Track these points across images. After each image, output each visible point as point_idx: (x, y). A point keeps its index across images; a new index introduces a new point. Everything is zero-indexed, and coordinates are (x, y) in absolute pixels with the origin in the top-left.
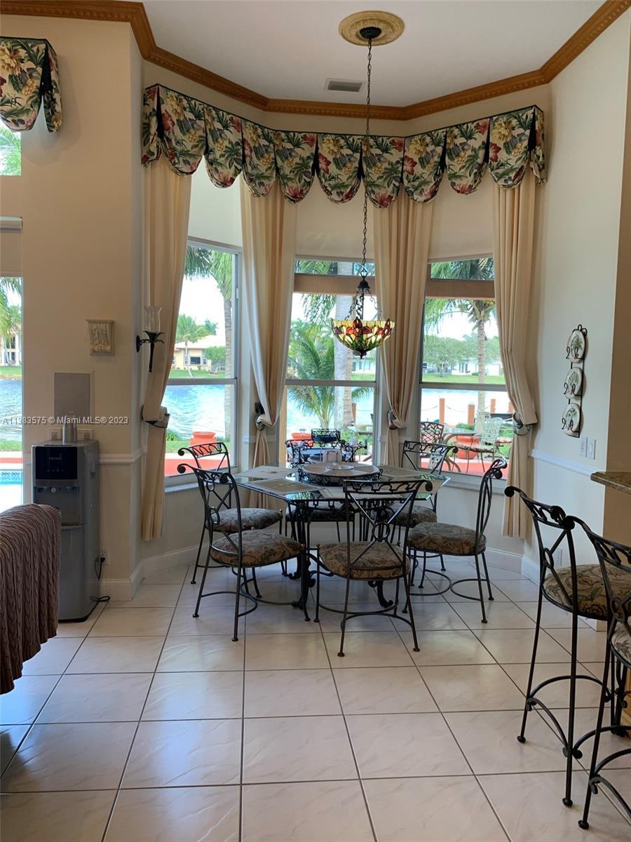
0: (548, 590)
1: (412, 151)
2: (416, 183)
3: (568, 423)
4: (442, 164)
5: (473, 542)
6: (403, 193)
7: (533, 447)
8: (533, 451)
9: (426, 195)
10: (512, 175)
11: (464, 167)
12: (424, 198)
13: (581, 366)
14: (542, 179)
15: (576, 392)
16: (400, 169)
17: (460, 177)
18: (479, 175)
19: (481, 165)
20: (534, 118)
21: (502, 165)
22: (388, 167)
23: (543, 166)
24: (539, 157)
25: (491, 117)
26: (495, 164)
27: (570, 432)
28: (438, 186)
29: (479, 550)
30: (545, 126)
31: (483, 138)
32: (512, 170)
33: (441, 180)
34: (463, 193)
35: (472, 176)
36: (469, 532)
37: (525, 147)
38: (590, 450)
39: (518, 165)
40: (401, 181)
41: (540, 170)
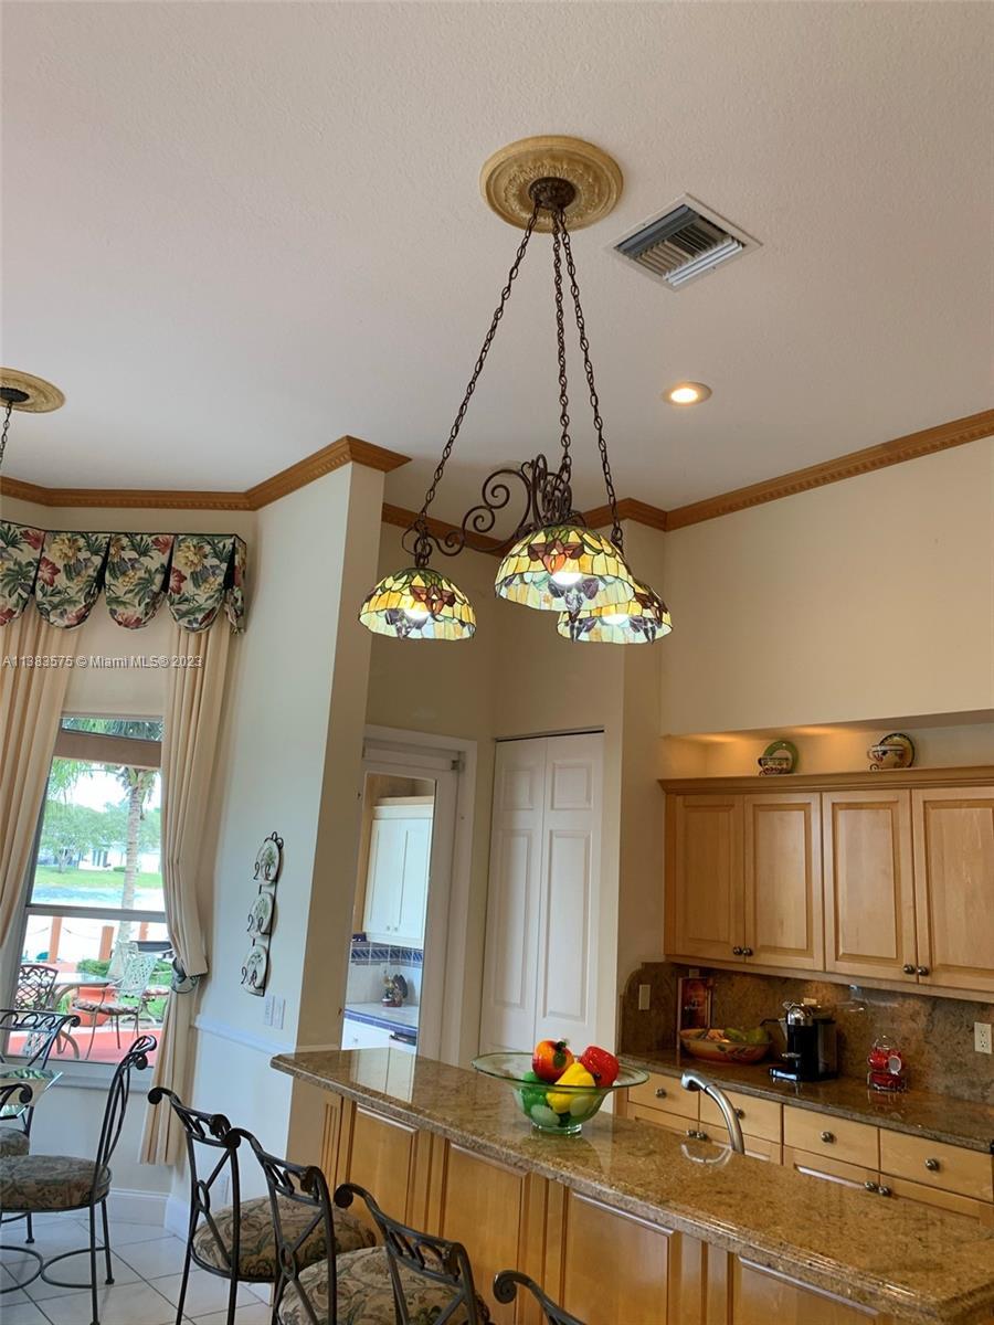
0: (199, 1248)
1: (55, 552)
2: (56, 599)
3: (250, 975)
4: (100, 581)
5: (89, 1182)
6: (32, 611)
7: (198, 1012)
8: (199, 1017)
9: (69, 619)
10: (200, 617)
11: (131, 591)
12: (67, 623)
13: (272, 890)
14: (239, 629)
15: (263, 930)
16: (33, 574)
17: (124, 603)
18: (153, 606)
19: (156, 595)
20: (234, 551)
21: (186, 600)
22: (12, 567)
23: (242, 611)
24: (237, 600)
25: (176, 535)
26: (176, 597)
27: (252, 988)
28: (89, 610)
29: (97, 1195)
30: (247, 561)
31: (164, 559)
32: (199, 609)
33: (94, 602)
34: (126, 626)
35: (143, 605)
36: (84, 1166)
37: (220, 585)
38: (277, 1016)
39: (209, 604)
40: (33, 591)
41: (237, 617)
